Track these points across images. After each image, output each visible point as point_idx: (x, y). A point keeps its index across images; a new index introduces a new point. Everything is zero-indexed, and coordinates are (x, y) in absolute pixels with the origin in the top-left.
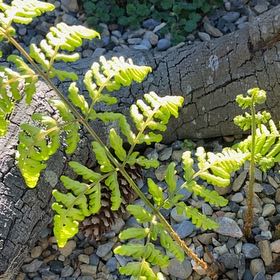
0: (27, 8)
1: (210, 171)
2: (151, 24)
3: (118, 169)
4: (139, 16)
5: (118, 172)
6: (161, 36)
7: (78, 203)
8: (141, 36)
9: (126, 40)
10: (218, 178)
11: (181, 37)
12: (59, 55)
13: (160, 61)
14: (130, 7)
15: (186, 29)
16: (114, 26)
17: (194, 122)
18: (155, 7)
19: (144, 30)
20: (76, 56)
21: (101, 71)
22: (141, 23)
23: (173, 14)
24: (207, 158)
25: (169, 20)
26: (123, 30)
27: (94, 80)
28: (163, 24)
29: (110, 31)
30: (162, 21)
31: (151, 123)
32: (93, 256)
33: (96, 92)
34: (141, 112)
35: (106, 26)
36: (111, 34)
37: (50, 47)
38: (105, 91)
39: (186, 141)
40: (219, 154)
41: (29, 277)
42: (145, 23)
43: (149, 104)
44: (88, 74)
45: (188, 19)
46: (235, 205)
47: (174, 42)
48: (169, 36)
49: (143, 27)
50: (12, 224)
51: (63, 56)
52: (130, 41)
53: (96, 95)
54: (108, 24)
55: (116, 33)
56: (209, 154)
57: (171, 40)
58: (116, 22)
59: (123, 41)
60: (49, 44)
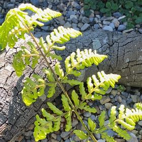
0: (44, 16)
1: (125, 120)
2: (118, 15)
3: (73, 110)
4: (112, 10)
5: (73, 112)
6: (121, 23)
7: (48, 125)
8: (111, 21)
9: (102, 21)
10: (128, 125)
11: (132, 25)
12: (54, 47)
13: (115, 42)
14: (108, 4)
15: (136, 21)
16: (97, 12)
17: (127, 78)
18: (122, 6)
19: (113, 18)
20: (64, 47)
21: (75, 58)
22: (112, 13)
23: (131, 12)
24: (125, 112)
25: (128, 15)
26: (102, 15)
27: (70, 62)
28: (124, 17)
29: (95, 15)
30: (124, 15)
31: (97, 90)
32: (59, 135)
33: (70, 69)
34: (93, 82)
35: (93, 11)
36: (95, 16)
37: (51, 41)
38: (75, 69)
39: (120, 86)
40: (133, 110)
41: (25, 139)
42: (114, 14)
43: (98, 79)
44: (68, 58)
45: (138, 16)
46: (139, 127)
47: (128, 27)
48: (126, 24)
49: (113, 16)
50: (18, 118)
51: (56, 47)
52: (104, 22)
53: (69, 70)
54: (94, 10)
55: (98, 16)
56: (127, 109)
57: (127, 27)
58: (99, 10)
59: (100, 22)
60: (50, 39)
